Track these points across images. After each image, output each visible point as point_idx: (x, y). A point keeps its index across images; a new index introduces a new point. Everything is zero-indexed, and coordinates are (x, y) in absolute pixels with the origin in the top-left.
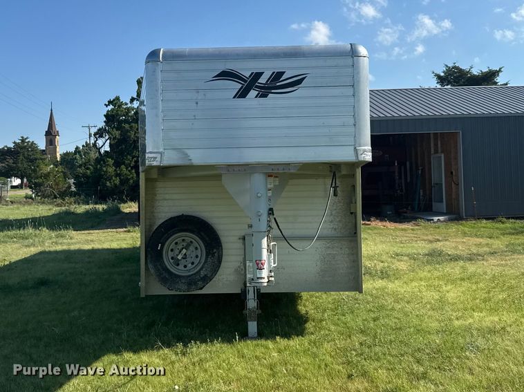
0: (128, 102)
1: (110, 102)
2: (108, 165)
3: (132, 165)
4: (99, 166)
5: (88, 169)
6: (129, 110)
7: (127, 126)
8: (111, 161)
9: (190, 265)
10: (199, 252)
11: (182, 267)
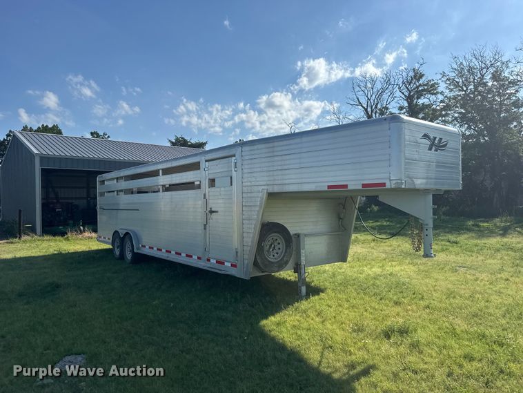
9: (276, 255)
10: (280, 246)
11: (272, 256)
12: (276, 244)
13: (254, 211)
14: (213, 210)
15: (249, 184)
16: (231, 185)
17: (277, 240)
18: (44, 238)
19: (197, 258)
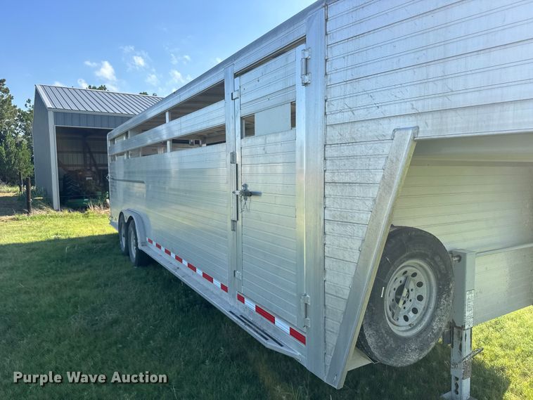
9: (411, 315)
10: (423, 291)
11: (402, 321)
12: (412, 285)
13: (363, 199)
14: (250, 189)
15: (347, 116)
16: (293, 124)
17: (414, 275)
18: (61, 213)
19: (224, 288)
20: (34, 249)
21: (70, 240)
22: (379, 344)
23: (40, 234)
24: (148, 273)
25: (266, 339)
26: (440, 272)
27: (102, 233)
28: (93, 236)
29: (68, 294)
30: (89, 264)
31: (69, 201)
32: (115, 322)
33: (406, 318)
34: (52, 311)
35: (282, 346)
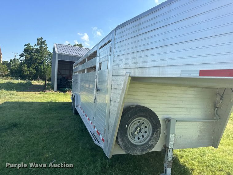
0: (33, 46)
1: (26, 45)
2: (25, 67)
3: (34, 68)
4: (21, 67)
5: (15, 67)
6: (33, 49)
7: (33, 54)
8: (26, 66)
9: (141, 138)
10: (147, 130)
11: (136, 139)
12: (142, 127)
14: (99, 88)
15: (117, 67)
16: (108, 68)
17: (143, 123)
18: (56, 93)
19: (91, 123)
20: (42, 105)
21: (56, 103)
22: (124, 145)
23: (46, 99)
24: (77, 117)
25: (96, 141)
26: (153, 123)
27: (68, 101)
28: (64, 102)
29: (46, 121)
30: (58, 112)
31: (61, 88)
32: (58, 132)
33: (139, 138)
34: (39, 125)
35: (99, 143)
